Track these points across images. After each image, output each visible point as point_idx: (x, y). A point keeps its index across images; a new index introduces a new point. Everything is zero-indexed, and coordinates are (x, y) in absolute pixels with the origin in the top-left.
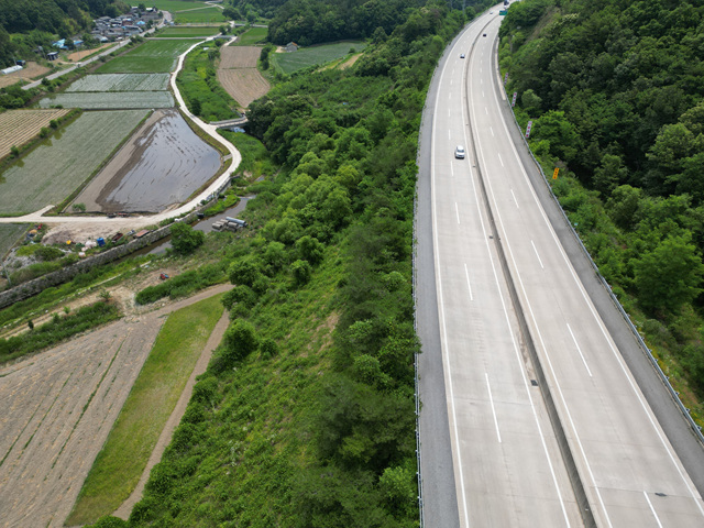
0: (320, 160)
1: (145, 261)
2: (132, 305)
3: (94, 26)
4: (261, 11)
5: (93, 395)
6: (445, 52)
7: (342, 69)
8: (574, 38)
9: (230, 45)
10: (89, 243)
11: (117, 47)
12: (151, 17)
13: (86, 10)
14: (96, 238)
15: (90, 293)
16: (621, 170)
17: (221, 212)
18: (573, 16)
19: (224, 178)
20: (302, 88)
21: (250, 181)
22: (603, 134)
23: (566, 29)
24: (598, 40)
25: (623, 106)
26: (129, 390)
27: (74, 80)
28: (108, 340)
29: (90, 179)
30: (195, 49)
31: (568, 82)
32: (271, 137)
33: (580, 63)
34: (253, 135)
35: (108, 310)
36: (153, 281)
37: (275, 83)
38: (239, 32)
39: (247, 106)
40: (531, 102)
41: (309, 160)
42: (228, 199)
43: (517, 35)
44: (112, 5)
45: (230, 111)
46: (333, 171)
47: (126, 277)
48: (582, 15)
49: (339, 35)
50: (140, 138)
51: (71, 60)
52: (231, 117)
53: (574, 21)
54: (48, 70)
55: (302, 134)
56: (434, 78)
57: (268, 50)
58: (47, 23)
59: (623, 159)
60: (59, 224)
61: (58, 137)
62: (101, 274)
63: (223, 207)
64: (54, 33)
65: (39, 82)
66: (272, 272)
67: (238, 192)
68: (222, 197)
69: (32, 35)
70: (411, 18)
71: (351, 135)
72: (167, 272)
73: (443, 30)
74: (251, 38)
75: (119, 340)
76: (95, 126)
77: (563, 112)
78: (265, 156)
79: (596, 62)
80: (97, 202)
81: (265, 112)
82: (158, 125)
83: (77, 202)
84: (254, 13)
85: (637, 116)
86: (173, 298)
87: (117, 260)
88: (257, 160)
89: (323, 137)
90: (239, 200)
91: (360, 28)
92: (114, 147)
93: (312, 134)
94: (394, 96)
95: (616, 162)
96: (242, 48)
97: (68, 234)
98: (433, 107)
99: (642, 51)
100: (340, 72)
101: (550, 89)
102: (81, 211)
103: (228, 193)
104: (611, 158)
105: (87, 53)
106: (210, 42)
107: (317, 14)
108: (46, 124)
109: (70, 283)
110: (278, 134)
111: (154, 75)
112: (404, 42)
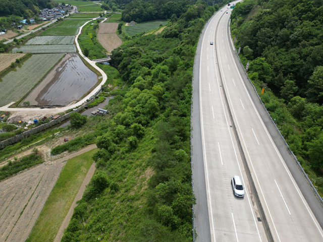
0: (145, 81)
1: (57, 131)
2: (49, 155)
3: (40, 13)
4: (119, 6)
5: (26, 206)
6: (205, 26)
7: (156, 34)
8: (269, 21)
9: (104, 22)
10: (30, 122)
11: (51, 23)
12: (67, 9)
13: (37, 6)
14: (34, 119)
15: (28, 149)
16: (294, 88)
17: (96, 105)
18: (268, 10)
19: (99, 88)
20: (137, 43)
21: (111, 89)
22: (285, 69)
23: (265, 16)
24: (281, 22)
25: (295, 55)
26: (44, 203)
27: (30, 39)
28: (35, 175)
29: (33, 89)
30: (88, 24)
31: (266, 43)
32: (121, 68)
33: (272, 33)
34: (113, 66)
35: (36, 158)
36: (60, 142)
37: (124, 41)
38: (108, 16)
39: (111, 52)
40: (247, 52)
41: (139, 81)
42: (100, 98)
43: (239, 19)
44: (49, 3)
45: (103, 54)
46: (151, 87)
47: (47, 140)
48: (272, 9)
49: (155, 17)
50: (59, 68)
51: (28, 30)
52: (103, 57)
53: (269, 12)
54: (17, 34)
55: (136, 67)
56: (200, 39)
57: (122, 25)
58: (18, 12)
59: (295, 82)
60: (16, 112)
61: (20, 67)
62: (35, 138)
63: (97, 103)
64: (21, 17)
65: (12, 40)
66: (118, 141)
67: (105, 95)
68: (97, 98)
69: (10, 17)
70: (189, 10)
71: (160, 69)
72: (67, 137)
73: (204, 16)
74: (114, 19)
75: (41, 174)
76: (38, 62)
77: (264, 58)
78: (119, 77)
79: (280, 33)
80: (36, 100)
81: (119, 55)
82: (68, 61)
83: (26, 100)
84: (116, 7)
85: (302, 61)
86: (70, 152)
87: (44, 130)
88: (115, 78)
89: (146, 69)
90: (105, 99)
91: (165, 14)
92: (46, 72)
93: (141, 67)
94: (181, 49)
95: (292, 84)
96: (109, 24)
97: (20, 117)
98: (200, 54)
99: (304, 28)
100: (155, 36)
101: (257, 46)
102: (27, 105)
103: (100, 96)
104: (289, 82)
105: (36, 26)
106: (95, 21)
107: (145, 8)
108: (14, 61)
109: (20, 143)
110: (125, 66)
111: (67, 36)
112: (185, 21)
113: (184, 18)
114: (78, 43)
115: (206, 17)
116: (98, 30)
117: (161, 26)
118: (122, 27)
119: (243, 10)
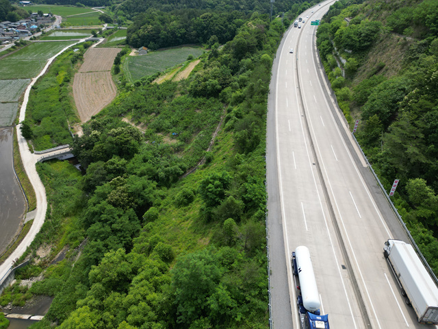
7: (180, 80)
37: (121, 89)
111: (16, 81)
112: (234, 57)
113: (232, 50)
114: (30, 97)
115: (272, 45)
116: (79, 65)
117: (190, 59)
118: (124, 59)
119: (356, 41)
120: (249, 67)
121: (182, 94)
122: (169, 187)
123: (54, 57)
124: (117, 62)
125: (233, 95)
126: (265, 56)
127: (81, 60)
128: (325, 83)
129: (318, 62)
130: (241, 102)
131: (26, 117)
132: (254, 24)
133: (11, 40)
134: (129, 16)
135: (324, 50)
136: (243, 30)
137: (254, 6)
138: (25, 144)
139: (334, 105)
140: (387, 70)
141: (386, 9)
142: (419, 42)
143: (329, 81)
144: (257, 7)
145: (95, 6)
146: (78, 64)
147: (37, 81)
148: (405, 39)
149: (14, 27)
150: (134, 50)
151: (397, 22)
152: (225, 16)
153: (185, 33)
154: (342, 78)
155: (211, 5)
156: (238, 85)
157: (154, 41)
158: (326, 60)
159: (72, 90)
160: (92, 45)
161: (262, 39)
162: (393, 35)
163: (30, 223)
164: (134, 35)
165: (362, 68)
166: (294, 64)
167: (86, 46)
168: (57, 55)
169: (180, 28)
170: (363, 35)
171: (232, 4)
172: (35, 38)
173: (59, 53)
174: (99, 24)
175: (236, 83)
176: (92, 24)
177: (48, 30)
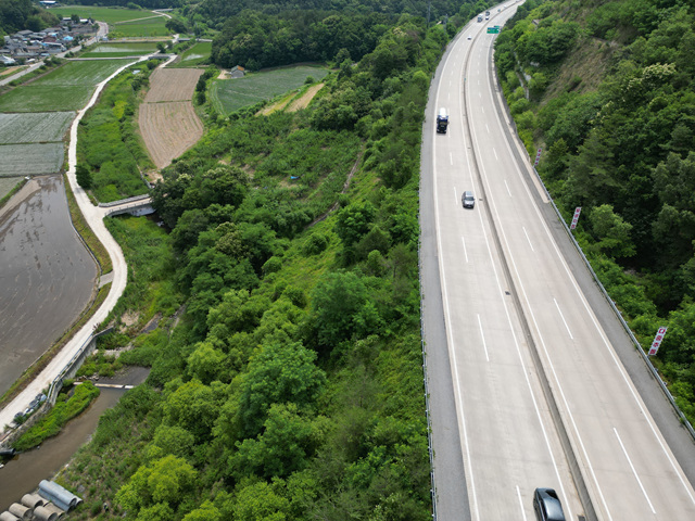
6: (431, 93)
7: (295, 111)
39: (162, 169)
91: (319, 49)
111: (54, 114)
112: (375, 77)
113: (372, 67)
114: (78, 136)
115: (429, 61)
116: (144, 92)
117: (310, 82)
118: (210, 83)
119: (544, 50)
120: (396, 89)
121: (301, 127)
122: (291, 238)
123: (105, 82)
124: (201, 87)
125: (375, 125)
126: (419, 73)
127: (146, 85)
128: (503, 110)
129: (496, 83)
130: (385, 135)
131: (78, 161)
132: (403, 30)
133: (37, 57)
134: (211, 22)
135: (503, 65)
136: (388, 38)
137: (402, 7)
138: (84, 194)
139: (514, 136)
140: (584, 86)
141: (587, 6)
142: (625, 48)
143: (508, 106)
144: (407, 8)
145: (157, 7)
146: (143, 90)
147: (86, 113)
148: (607, 45)
149: (40, 39)
150: (224, 72)
151: (599, 22)
152: (361, 20)
153: (301, 46)
154: (525, 101)
155: (337, 5)
156: (381, 113)
157: (254, 57)
158: (506, 79)
159: (138, 126)
160: (159, 64)
161: (415, 52)
162: (594, 40)
163: (107, 288)
164: (224, 50)
165: (552, 86)
166: (461, 86)
167: (151, 66)
168: (108, 79)
169: (292, 38)
170: (554, 41)
171: (369, 4)
172: (72, 55)
173: (113, 76)
174: (167, 35)
175: (378, 110)
176: (156, 35)
177: (89, 43)
